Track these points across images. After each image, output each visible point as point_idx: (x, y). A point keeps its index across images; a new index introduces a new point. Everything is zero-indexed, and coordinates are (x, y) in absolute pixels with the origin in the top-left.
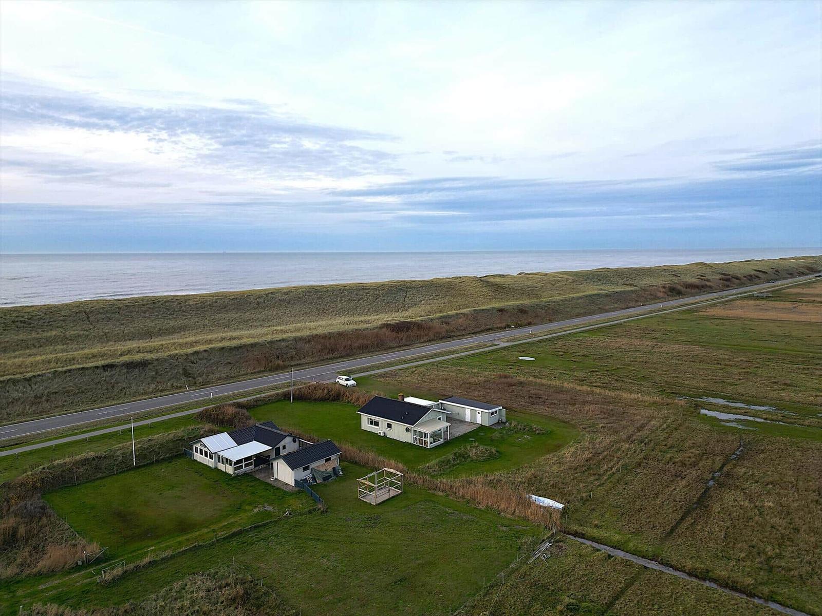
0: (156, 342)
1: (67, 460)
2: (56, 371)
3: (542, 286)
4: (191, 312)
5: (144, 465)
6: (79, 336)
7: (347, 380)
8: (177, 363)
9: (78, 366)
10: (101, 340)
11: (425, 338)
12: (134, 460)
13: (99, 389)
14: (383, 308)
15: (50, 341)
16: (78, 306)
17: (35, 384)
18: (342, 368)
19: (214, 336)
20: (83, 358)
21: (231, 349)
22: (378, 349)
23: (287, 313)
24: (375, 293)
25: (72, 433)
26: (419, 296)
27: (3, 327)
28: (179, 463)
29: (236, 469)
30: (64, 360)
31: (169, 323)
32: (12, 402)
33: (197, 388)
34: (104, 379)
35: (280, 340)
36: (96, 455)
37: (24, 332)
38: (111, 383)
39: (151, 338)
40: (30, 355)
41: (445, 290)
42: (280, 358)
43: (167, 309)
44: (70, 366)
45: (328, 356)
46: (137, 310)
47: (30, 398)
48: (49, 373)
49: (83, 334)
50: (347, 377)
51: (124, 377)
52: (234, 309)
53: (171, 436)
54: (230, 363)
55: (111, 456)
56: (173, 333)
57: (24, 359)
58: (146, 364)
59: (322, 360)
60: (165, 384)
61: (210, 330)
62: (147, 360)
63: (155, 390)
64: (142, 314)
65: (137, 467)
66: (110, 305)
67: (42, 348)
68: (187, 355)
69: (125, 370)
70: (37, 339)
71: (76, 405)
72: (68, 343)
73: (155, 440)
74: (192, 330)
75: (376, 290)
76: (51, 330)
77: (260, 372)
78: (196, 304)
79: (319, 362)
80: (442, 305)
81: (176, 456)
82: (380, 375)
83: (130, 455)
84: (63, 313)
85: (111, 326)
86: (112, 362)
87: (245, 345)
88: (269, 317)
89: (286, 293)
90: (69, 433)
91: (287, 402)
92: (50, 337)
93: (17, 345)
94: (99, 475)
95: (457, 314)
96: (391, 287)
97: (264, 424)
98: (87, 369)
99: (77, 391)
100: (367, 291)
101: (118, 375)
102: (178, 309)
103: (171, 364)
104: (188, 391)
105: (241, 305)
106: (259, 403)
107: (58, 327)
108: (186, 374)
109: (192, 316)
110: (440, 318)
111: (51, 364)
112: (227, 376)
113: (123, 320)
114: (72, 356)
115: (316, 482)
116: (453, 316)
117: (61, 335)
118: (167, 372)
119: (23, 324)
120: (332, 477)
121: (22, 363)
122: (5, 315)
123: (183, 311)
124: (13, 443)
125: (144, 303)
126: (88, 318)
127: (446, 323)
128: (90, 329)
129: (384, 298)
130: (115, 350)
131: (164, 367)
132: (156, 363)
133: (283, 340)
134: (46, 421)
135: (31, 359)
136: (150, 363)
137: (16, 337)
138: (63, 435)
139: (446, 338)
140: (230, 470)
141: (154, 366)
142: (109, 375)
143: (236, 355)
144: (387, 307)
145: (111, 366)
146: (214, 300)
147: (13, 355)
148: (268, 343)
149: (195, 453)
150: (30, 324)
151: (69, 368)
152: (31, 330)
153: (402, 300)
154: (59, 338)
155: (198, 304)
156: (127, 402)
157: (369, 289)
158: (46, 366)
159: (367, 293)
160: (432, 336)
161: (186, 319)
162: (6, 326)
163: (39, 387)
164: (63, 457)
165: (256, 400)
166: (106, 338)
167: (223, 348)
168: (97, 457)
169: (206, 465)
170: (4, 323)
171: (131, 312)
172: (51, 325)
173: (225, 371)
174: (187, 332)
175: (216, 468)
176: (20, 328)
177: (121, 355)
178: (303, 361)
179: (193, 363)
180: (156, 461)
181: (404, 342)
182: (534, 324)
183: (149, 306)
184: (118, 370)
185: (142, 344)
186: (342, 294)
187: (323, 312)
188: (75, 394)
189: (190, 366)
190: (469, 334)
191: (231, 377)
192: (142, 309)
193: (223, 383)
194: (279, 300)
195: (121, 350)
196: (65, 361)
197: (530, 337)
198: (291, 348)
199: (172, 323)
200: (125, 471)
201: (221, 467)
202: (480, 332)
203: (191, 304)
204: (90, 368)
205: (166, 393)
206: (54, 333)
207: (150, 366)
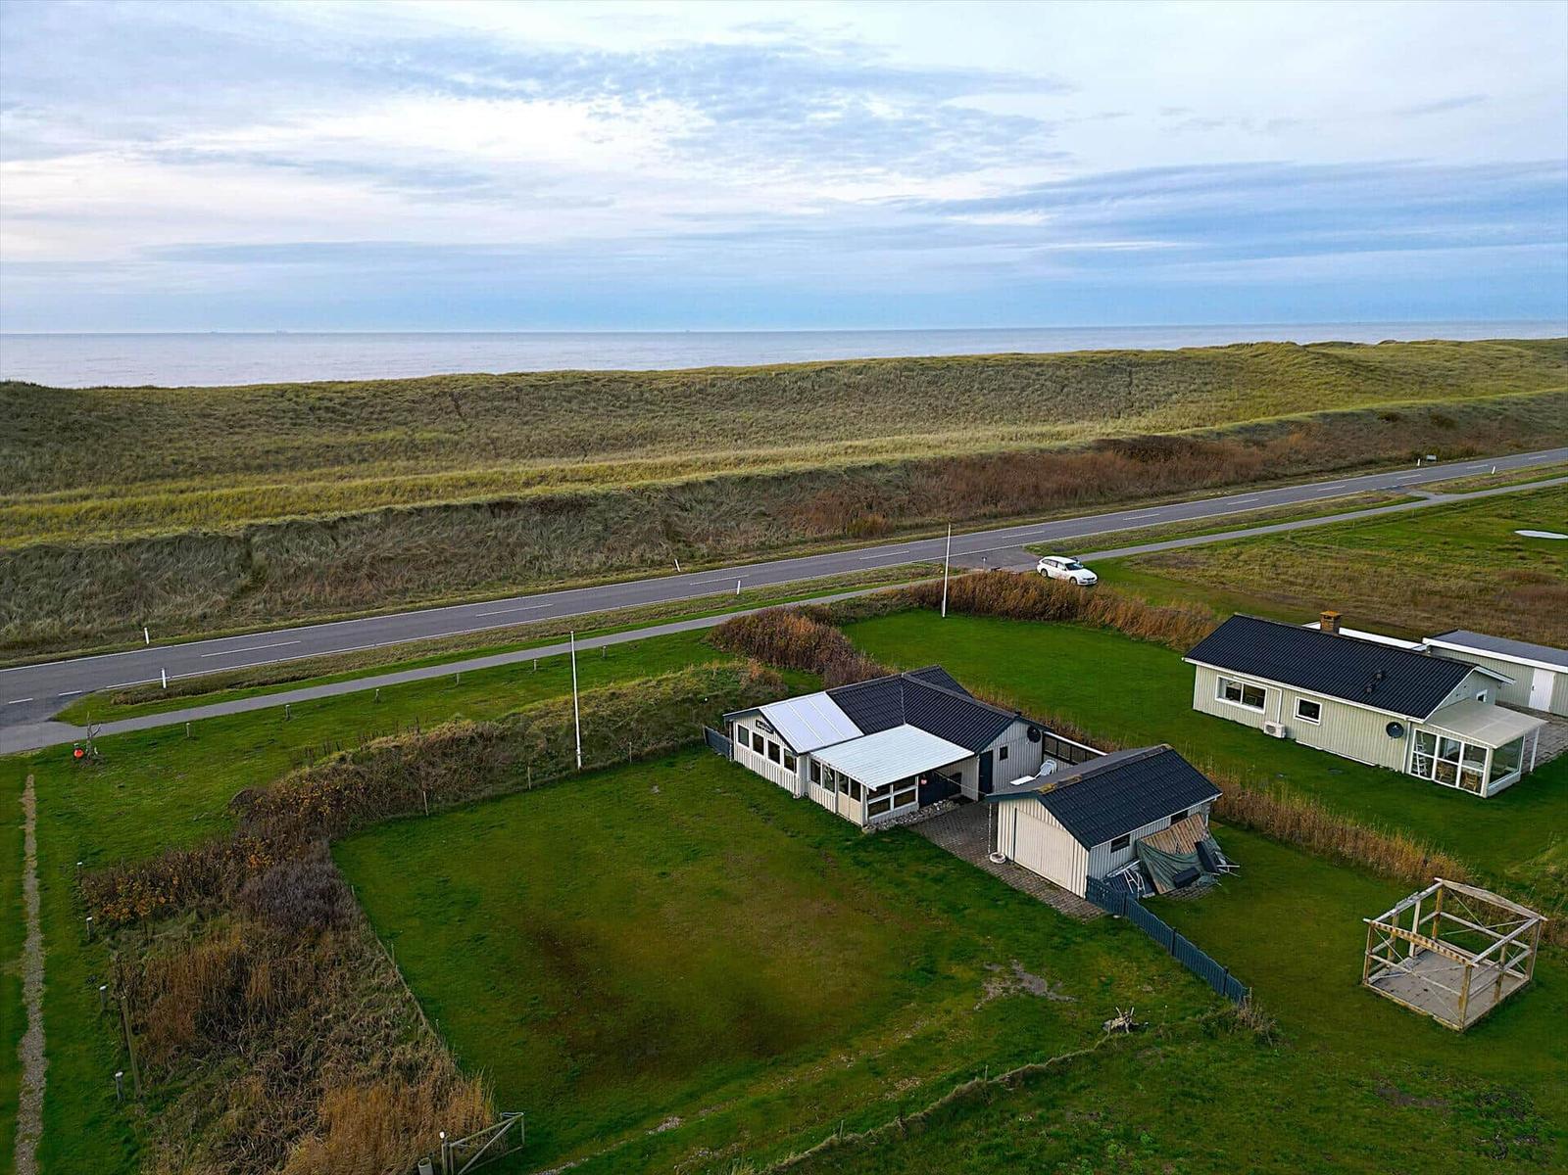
0: (597, 462)
1: (405, 738)
2: (390, 510)
3: (1466, 368)
4: (663, 403)
5: (604, 768)
6: (440, 442)
7: (1070, 567)
8: (649, 508)
9: (436, 502)
10: (484, 454)
11: (1215, 478)
12: (579, 750)
13: (483, 557)
14: (1081, 407)
15: (385, 451)
16: (437, 384)
17: (346, 537)
18: (1038, 537)
19: (722, 454)
20: (448, 486)
21: (766, 482)
22: (1102, 500)
23: (865, 412)
24: (1058, 373)
25: (422, 658)
26: (1164, 383)
27: (291, 419)
28: (694, 767)
29: (873, 810)
30: (409, 488)
31: (620, 425)
32: (296, 576)
33: (697, 568)
34: (493, 533)
35: (871, 468)
36: (480, 730)
37: (332, 431)
38: (508, 545)
39: (586, 456)
40: (342, 478)
41: (1225, 372)
42: (875, 509)
43: (613, 396)
44: (421, 500)
45: (985, 510)
46: (554, 395)
47: (332, 571)
48: (376, 514)
49: (448, 440)
50: (1068, 561)
51: (536, 532)
52: (751, 401)
53: (667, 688)
54: (765, 514)
55: (515, 735)
56: (628, 446)
57: (328, 484)
58: (580, 505)
59: (972, 519)
60: (626, 553)
61: (707, 442)
62: (584, 497)
63: (604, 568)
64: (564, 404)
65: (587, 774)
66: (498, 383)
67: (366, 464)
68: (669, 490)
69: (538, 517)
70: (357, 446)
71: (433, 591)
72: (418, 457)
73: (625, 695)
74: (669, 442)
75: (1059, 367)
76: (386, 428)
77: (833, 539)
78: (673, 388)
79: (966, 523)
80: (1230, 404)
81: (684, 747)
82: (1149, 561)
83: (567, 735)
84: (408, 395)
85: (502, 425)
86: (510, 497)
87: (795, 475)
88: (828, 420)
89: (858, 371)
90: (416, 659)
91: (931, 615)
92: (383, 442)
93: (318, 456)
94: (488, 791)
95: (1282, 424)
96: (1092, 362)
97: (921, 675)
98: (457, 508)
99: (435, 559)
100: (1037, 370)
101: (524, 528)
102: (637, 398)
103: (635, 510)
104: (679, 573)
105: (766, 394)
106: (861, 612)
107: (398, 423)
108: (672, 534)
109: (666, 412)
110: (1239, 432)
111: (383, 495)
112: (763, 543)
113: (526, 415)
114: (424, 482)
115: (1155, 889)
116: (1270, 427)
117: (403, 440)
118: (627, 527)
119: (330, 415)
120: (1198, 876)
121: (321, 491)
122: (297, 396)
123: (647, 402)
124: (286, 675)
125: (568, 381)
126: (458, 407)
127: (1257, 443)
128: (462, 430)
129: (1080, 386)
130: (514, 473)
131: (621, 514)
132: (602, 505)
133: (878, 466)
134: (365, 624)
135: (342, 484)
136: (590, 505)
137: (317, 439)
138: (402, 662)
139: (1265, 479)
140: (854, 811)
141: (598, 512)
142: (505, 524)
143: (776, 496)
144: (1090, 406)
145: (508, 506)
146: (709, 381)
147: (309, 474)
148: (845, 472)
149: (738, 744)
150: (344, 414)
151: (418, 504)
152: (346, 428)
153: (1123, 391)
154: (400, 445)
155: (676, 387)
156: (544, 592)
157: (1040, 365)
158: (370, 498)
159: (1038, 374)
160: (1232, 475)
161: (653, 418)
162: (297, 417)
163: (354, 545)
164: (395, 729)
165: (854, 605)
166: (494, 449)
167: (747, 479)
168: (481, 735)
169: (775, 784)
170: (295, 410)
171: (543, 399)
172: (385, 419)
173: (756, 532)
174: (658, 446)
175: (806, 797)
176: (324, 421)
177: (527, 484)
178: (927, 519)
179: (683, 508)
180: (635, 757)
181: (1162, 483)
182: (1481, 454)
183: (578, 388)
184: (521, 515)
185: (568, 464)
186: (983, 376)
187: (943, 414)
188: (431, 566)
189: (677, 516)
190: (1321, 471)
191: (771, 547)
192: (563, 393)
193: (755, 559)
194: (845, 384)
195: (527, 473)
196: (411, 491)
197: (1496, 482)
198: (898, 487)
199: (627, 426)
200: (553, 781)
201: (822, 796)
202: (1349, 467)
203: (661, 387)
204: (463, 507)
205: (631, 576)
206: (390, 434)
207: (592, 512)
